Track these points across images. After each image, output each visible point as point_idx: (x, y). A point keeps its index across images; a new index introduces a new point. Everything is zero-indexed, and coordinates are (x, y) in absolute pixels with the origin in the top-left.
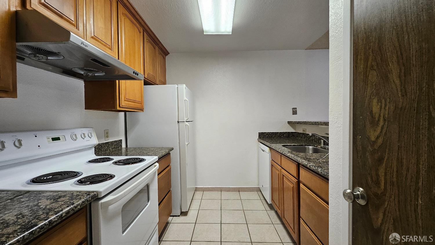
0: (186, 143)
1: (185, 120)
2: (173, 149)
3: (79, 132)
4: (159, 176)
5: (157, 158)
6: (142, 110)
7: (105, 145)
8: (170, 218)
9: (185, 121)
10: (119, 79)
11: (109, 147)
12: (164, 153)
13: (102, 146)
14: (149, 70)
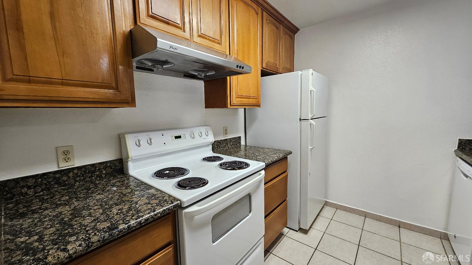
0: (310, 147)
1: (310, 116)
2: (291, 153)
3: (196, 131)
4: (266, 186)
5: (264, 165)
6: (259, 106)
7: (223, 142)
8: (286, 230)
9: (309, 118)
10: (230, 75)
11: (228, 144)
12: (275, 157)
13: (220, 143)
14: (269, 58)
